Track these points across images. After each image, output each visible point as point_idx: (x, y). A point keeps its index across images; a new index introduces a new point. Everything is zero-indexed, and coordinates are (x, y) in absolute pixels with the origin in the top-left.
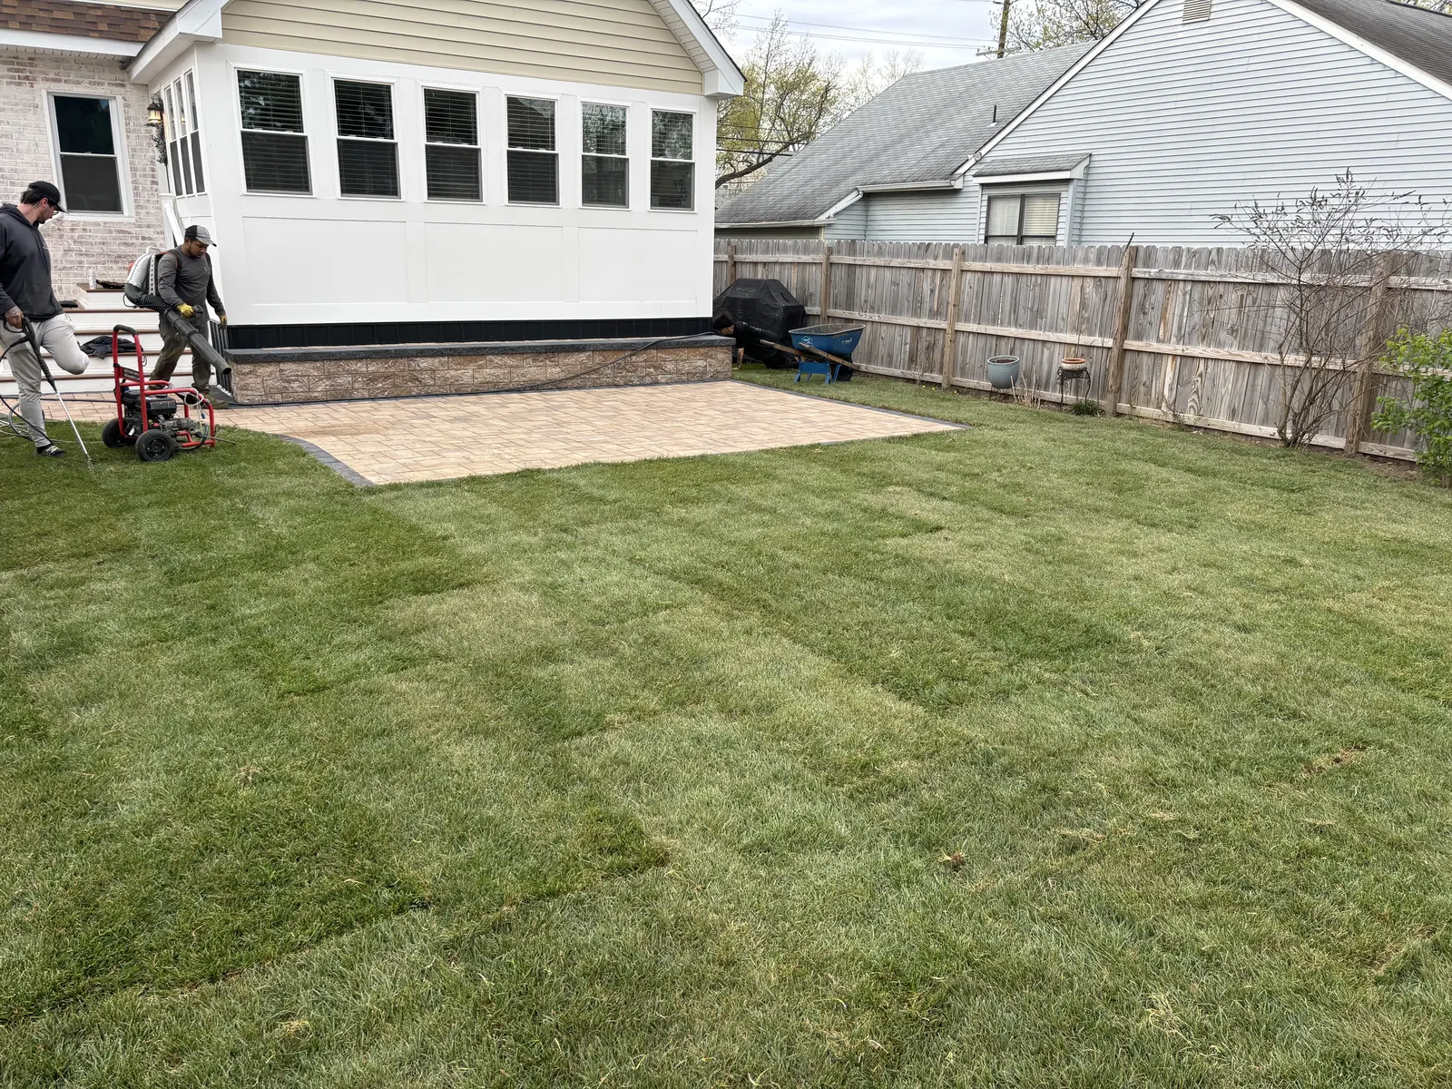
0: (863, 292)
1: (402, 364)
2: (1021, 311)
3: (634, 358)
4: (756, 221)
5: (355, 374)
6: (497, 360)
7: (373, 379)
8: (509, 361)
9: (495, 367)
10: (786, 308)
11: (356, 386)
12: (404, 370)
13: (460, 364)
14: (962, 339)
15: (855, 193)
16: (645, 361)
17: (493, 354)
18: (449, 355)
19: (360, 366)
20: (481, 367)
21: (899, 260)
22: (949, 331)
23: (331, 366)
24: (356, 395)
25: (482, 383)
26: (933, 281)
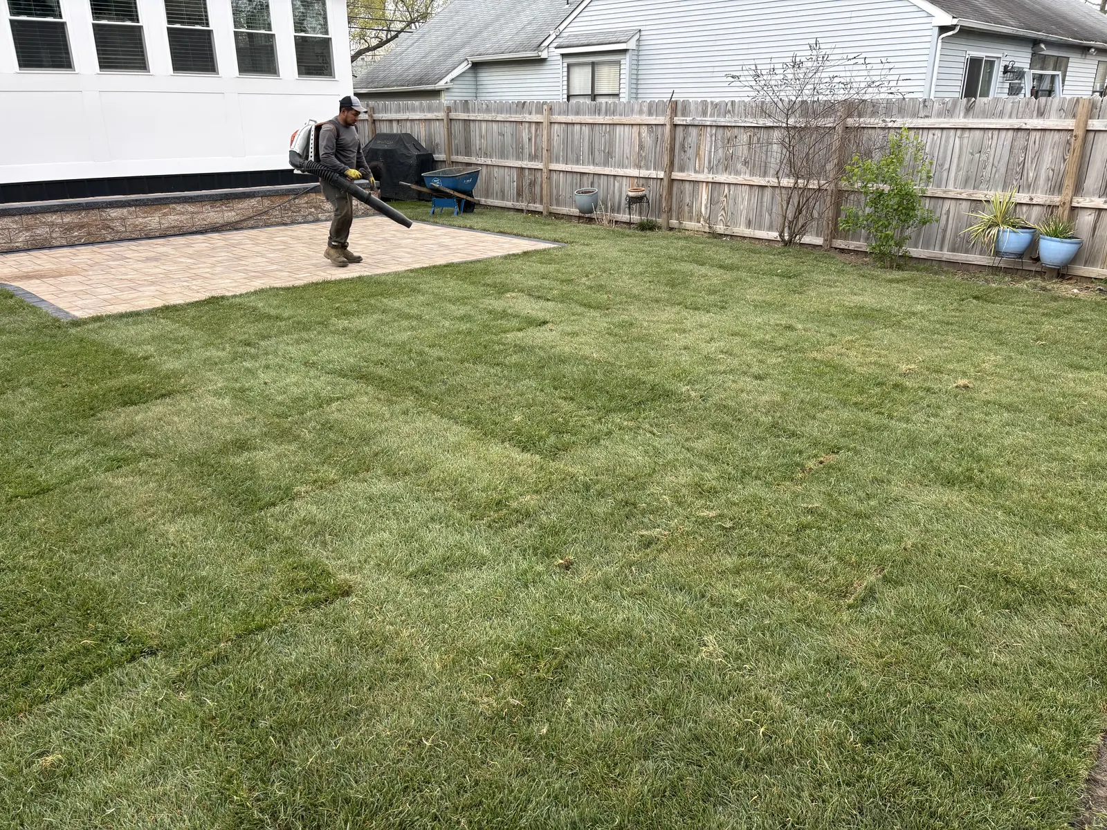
0: (478, 142)
1: (94, 215)
2: (597, 153)
3: (297, 201)
4: (388, 86)
5: (52, 225)
6: (179, 207)
7: (69, 228)
8: (190, 208)
9: (177, 214)
10: (418, 156)
11: (54, 235)
12: (96, 220)
13: (146, 212)
14: (554, 176)
15: (465, 63)
16: (307, 203)
17: (175, 203)
18: (136, 206)
19: (54, 218)
20: (165, 215)
21: (503, 115)
22: (545, 170)
23: (27, 220)
24: (55, 243)
25: (168, 228)
26: (530, 131)
